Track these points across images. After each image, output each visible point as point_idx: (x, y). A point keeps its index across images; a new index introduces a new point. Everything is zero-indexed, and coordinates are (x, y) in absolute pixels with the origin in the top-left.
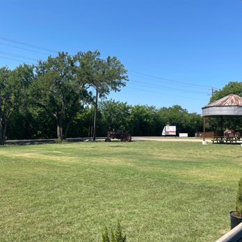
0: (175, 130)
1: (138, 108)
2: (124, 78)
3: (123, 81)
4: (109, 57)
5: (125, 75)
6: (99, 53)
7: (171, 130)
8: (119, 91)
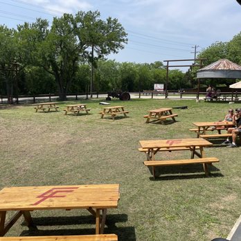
0: (163, 88)
1: (125, 65)
2: (123, 40)
3: (122, 43)
4: (110, 18)
5: (125, 38)
6: (99, 14)
7: (160, 88)
8: (117, 53)
